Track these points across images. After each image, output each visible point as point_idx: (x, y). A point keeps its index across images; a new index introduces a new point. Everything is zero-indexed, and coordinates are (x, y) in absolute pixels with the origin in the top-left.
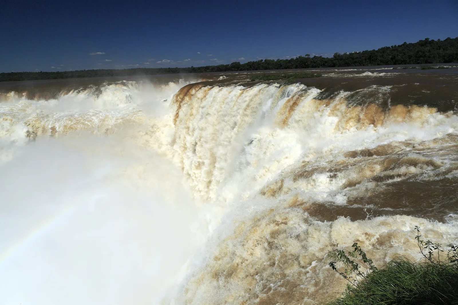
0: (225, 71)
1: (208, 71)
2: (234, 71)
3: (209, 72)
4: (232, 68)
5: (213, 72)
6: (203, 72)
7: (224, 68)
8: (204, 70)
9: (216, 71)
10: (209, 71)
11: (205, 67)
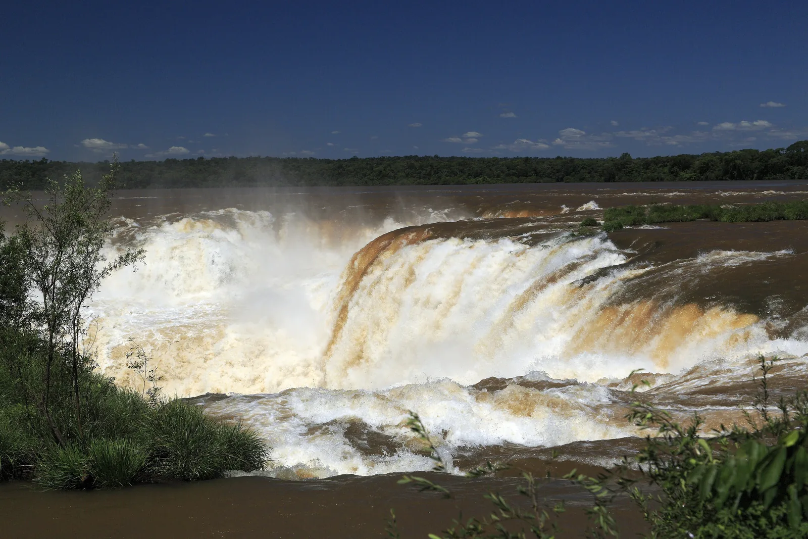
0: (759, 178)
1: (684, 174)
2: (799, 178)
3: (689, 179)
4: (792, 164)
5: (707, 179)
6: (662, 180)
7: (756, 164)
8: (666, 170)
9: (718, 178)
10: (688, 175)
11: (673, 158)
